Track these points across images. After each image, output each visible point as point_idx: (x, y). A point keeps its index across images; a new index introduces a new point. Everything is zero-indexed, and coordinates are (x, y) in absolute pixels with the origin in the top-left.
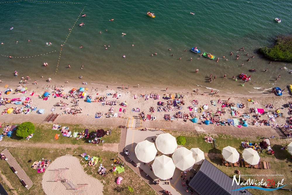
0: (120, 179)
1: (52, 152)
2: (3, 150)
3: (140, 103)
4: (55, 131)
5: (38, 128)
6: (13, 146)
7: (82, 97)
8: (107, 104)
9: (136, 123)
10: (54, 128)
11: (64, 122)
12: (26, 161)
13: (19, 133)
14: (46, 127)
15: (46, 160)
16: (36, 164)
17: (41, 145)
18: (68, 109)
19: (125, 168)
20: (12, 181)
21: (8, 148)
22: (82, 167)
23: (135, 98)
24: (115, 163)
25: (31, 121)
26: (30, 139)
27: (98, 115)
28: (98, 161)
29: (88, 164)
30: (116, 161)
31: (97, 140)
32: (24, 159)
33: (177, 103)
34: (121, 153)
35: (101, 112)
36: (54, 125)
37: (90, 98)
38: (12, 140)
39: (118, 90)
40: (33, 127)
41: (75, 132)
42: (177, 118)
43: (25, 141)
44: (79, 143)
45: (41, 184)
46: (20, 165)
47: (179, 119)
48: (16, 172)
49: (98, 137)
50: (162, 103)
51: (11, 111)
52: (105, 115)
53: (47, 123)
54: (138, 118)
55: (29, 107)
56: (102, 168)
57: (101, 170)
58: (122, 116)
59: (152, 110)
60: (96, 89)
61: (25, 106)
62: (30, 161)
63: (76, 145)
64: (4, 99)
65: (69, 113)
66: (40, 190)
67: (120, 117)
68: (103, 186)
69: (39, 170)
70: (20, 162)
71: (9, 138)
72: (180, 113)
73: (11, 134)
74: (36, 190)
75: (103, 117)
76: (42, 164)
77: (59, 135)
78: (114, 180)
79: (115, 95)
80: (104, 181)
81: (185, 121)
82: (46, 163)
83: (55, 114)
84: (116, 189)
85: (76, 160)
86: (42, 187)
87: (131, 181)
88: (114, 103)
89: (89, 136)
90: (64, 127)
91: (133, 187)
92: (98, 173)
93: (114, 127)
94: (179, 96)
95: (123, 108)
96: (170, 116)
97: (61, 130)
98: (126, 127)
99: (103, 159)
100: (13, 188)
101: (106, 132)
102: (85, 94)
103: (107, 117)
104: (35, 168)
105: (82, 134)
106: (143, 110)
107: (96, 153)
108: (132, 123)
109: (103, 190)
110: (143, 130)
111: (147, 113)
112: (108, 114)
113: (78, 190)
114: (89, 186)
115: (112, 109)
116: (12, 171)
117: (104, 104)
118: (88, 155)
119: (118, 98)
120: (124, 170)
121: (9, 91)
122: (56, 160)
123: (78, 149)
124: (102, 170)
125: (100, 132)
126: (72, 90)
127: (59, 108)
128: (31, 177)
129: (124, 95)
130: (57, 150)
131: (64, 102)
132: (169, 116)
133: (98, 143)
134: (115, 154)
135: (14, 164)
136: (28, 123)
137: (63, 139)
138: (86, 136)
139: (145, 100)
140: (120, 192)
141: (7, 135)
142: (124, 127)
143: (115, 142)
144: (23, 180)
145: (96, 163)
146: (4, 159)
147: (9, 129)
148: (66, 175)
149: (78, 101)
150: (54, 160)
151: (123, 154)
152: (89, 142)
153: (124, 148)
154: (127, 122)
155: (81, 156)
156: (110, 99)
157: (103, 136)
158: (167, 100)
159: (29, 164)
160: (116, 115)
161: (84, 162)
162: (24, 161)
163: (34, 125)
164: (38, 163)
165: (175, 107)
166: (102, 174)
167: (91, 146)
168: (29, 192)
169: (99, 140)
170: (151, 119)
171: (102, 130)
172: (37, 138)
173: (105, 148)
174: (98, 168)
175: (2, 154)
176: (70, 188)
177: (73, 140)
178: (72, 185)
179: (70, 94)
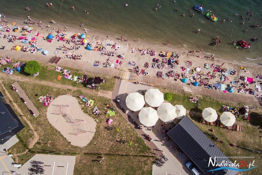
0: (111, 120)
1: (55, 90)
2: (14, 83)
3: (137, 58)
4: (58, 73)
5: (43, 68)
6: (22, 81)
7: (83, 44)
8: (105, 54)
9: (130, 76)
10: (56, 69)
11: (66, 66)
12: (33, 95)
13: (27, 70)
14: (50, 68)
15: (50, 96)
16: (42, 98)
17: (45, 83)
18: (70, 53)
19: (116, 113)
20: (22, 109)
21: (18, 82)
22: (80, 106)
23: (132, 52)
24: (108, 107)
25: (37, 61)
26: (36, 76)
27: (97, 64)
28: (94, 104)
29: (85, 104)
30: (109, 106)
31: (94, 86)
32: (31, 93)
33: (171, 62)
34: (113, 100)
35: (99, 61)
36: (57, 67)
37: (90, 46)
38: (21, 75)
39: (117, 41)
40: (38, 66)
41: (76, 76)
42: (168, 76)
43: (32, 77)
44: (78, 86)
45: (46, 115)
46: (29, 97)
47: (171, 78)
48: (25, 103)
49: (95, 83)
50: (157, 60)
51: (19, 48)
52: (103, 64)
53: (50, 64)
54: (132, 72)
55: (35, 47)
56: (97, 110)
57: (95, 111)
58: (118, 67)
59: (146, 65)
60: (96, 37)
61: (31, 46)
62: (36, 95)
63: (75, 87)
64: (12, 36)
65: (70, 58)
66: (45, 119)
67: (116, 68)
68: (96, 124)
69: (44, 104)
70: (29, 95)
71: (18, 73)
72: (173, 71)
73: (20, 70)
74: (42, 119)
75: (101, 66)
76: (47, 99)
77: (61, 77)
78: (105, 120)
79: (113, 46)
80: (97, 120)
81: (176, 80)
82: (50, 99)
83: (58, 57)
84: (107, 128)
85: (75, 100)
86: (46, 117)
87: (120, 124)
88: (112, 54)
89: (87, 81)
90: (66, 71)
91: (121, 128)
92: (93, 113)
93: (110, 77)
94: (175, 55)
95: (120, 60)
96: (163, 73)
97: (63, 72)
98: (121, 78)
99: (98, 103)
100: (23, 115)
101: (102, 80)
102: (86, 42)
103: (104, 67)
104: (41, 101)
105: (81, 79)
106: (138, 65)
107: (92, 97)
108: (126, 76)
109: (96, 127)
110: (135, 83)
111: (141, 68)
112: (105, 64)
113: (76, 123)
114: (85, 122)
115: (110, 59)
116: (21, 101)
117: (103, 54)
118: (86, 98)
119: (116, 50)
120: (115, 114)
121: (16, 29)
122: (58, 97)
123: (77, 91)
124: (97, 112)
125: (97, 79)
126: (74, 36)
127: (62, 51)
128: (38, 108)
129: (123, 47)
130: (59, 89)
131: (66, 47)
132: (161, 73)
133: (95, 89)
134: (109, 100)
135: (23, 96)
136: (35, 62)
137: (64, 80)
138: (84, 81)
139: (142, 55)
140: (109, 130)
141: (17, 70)
142: (118, 78)
143: (109, 90)
144: (31, 109)
145: (92, 105)
146: (15, 91)
147: (18, 65)
148: (66, 111)
149: (79, 47)
150: (56, 97)
151: (115, 101)
152: (87, 87)
153: (116, 96)
154: (122, 74)
155: (79, 97)
156: (109, 49)
157: (99, 83)
158: (163, 58)
159: (36, 97)
160: (113, 66)
161: (82, 103)
162: (31, 94)
163: (39, 64)
164: (44, 98)
165: (169, 65)
166: (96, 114)
167: (88, 91)
168: (36, 119)
169: (96, 86)
170: (145, 74)
171: (99, 78)
172: (43, 77)
173: (100, 94)
174: (93, 109)
175: (13, 86)
176: (69, 121)
177: (73, 83)
178: (71, 119)
179: (72, 39)
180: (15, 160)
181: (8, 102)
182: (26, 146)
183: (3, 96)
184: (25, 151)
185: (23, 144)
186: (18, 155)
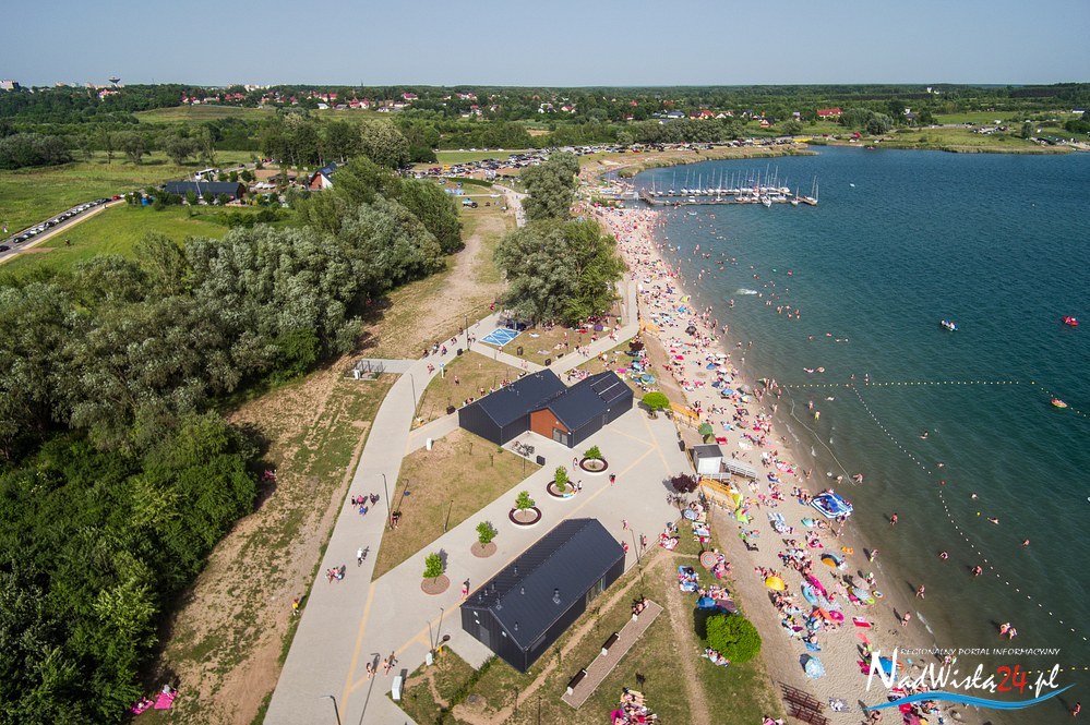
2: (657, 602)
5: (749, 674)
6: (673, 621)
12: (638, 670)
14: (762, 697)
16: (635, 700)
17: (697, 696)
20: (580, 649)
21: (665, 612)
32: (644, 661)
46: (626, 656)
48: (604, 651)
53: (779, 695)
62: (641, 678)
69: (618, 714)
70: (632, 654)
71: (695, 604)
73: (706, 606)
74: (561, 720)
83: (824, 716)
100: (562, 659)
116: (605, 640)
128: (597, 697)
141: (701, 598)
144: (586, 676)
146: (634, 613)
159: (632, 679)
164: (641, 705)
172: (715, 681)
175: (646, 602)
180: (413, 675)
181: (591, 606)
182: (460, 695)
183: (607, 586)
184: (443, 697)
185: (465, 685)
186: (432, 679)
